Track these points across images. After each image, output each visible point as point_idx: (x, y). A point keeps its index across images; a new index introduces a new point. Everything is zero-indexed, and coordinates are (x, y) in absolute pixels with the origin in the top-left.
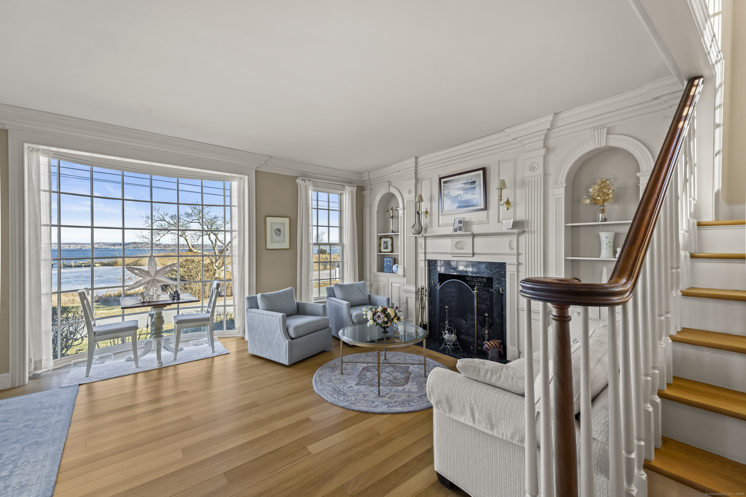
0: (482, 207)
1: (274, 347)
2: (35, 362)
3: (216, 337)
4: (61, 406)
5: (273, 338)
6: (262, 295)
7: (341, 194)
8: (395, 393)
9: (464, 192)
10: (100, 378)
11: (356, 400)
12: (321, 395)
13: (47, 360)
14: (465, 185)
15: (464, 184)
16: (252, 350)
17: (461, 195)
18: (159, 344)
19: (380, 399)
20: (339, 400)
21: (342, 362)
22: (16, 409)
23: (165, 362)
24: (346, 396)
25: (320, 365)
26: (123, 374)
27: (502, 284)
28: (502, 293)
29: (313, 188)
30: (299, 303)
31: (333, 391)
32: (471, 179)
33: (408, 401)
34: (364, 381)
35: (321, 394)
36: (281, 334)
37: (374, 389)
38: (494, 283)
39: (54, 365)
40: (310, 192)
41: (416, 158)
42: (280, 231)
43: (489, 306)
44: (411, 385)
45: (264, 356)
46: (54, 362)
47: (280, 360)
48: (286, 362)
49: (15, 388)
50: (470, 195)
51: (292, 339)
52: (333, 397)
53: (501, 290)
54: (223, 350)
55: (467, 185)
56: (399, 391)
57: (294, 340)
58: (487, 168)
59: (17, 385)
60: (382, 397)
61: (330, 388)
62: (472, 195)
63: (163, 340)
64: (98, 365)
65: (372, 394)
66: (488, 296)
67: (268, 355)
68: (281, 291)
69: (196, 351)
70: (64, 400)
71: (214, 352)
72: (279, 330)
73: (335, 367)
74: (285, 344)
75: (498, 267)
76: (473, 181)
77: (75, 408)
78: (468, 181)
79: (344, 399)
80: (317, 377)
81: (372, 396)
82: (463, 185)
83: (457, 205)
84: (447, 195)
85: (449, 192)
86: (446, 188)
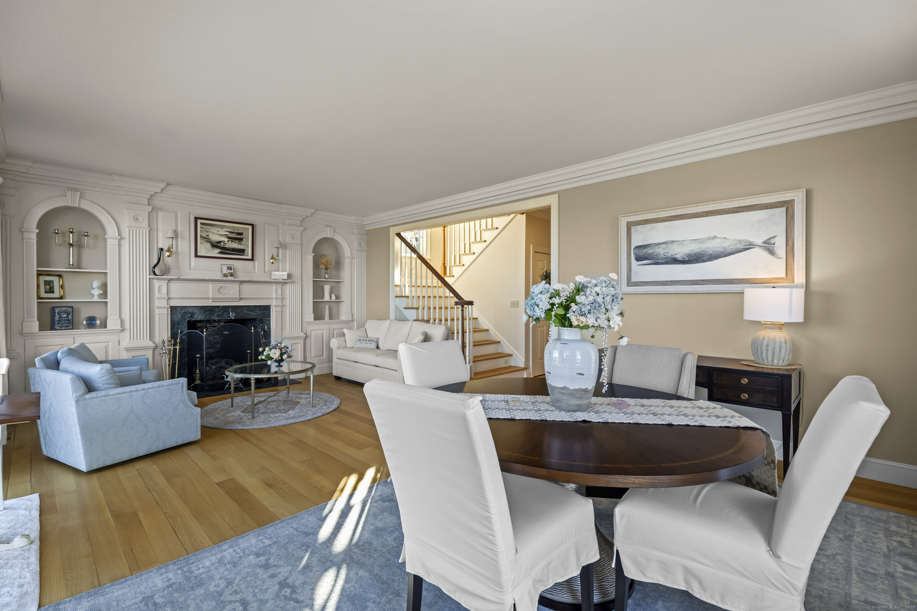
0: (250, 257)
14: (230, 234)
15: (229, 232)
17: (225, 242)
27: (266, 322)
28: (267, 330)
32: (238, 230)
38: (258, 323)
50: (236, 244)
55: (232, 234)
62: (238, 245)
75: (263, 309)
76: (240, 232)
78: (234, 231)
82: (228, 233)
83: (219, 250)
84: (205, 238)
85: (208, 235)
86: (205, 231)
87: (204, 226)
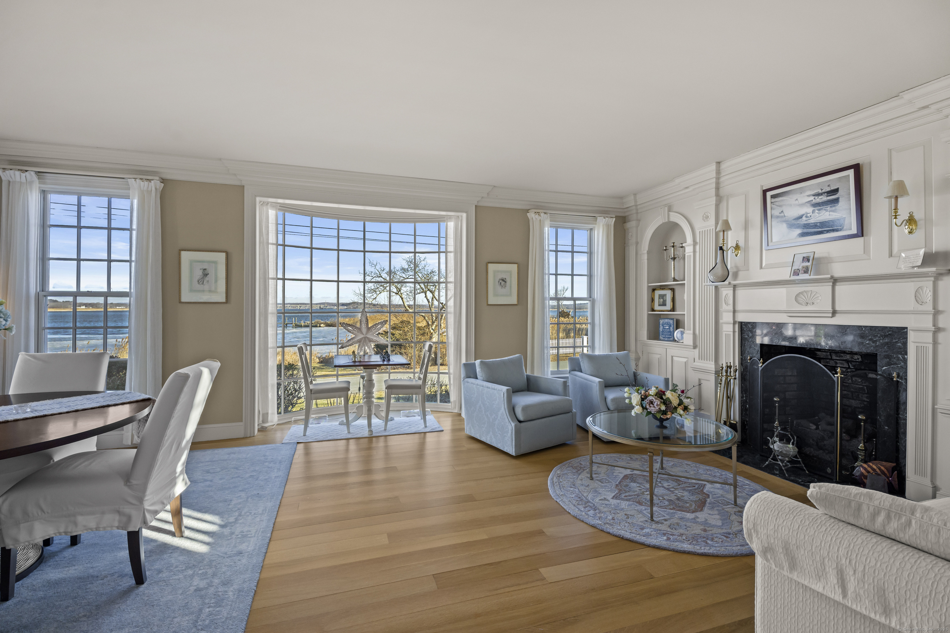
0: (854, 231)
1: (497, 430)
2: (263, 415)
3: (429, 410)
4: (280, 462)
5: (494, 417)
6: (481, 362)
7: (591, 229)
8: (679, 521)
9: (814, 208)
10: (316, 439)
11: (613, 519)
12: (560, 503)
13: (273, 414)
14: (816, 197)
15: (814, 195)
16: (469, 430)
17: (808, 215)
18: (369, 410)
19: (654, 526)
20: (588, 515)
21: (592, 462)
22: (246, 459)
23: (375, 431)
24: (597, 511)
25: (559, 462)
26: (336, 438)
27: (897, 364)
28: (898, 381)
29: (550, 224)
30: (530, 376)
31: (577, 501)
32: (829, 186)
33: (704, 538)
34: (627, 494)
35: (560, 501)
36: (505, 414)
37: (643, 509)
38: (878, 363)
39: (279, 420)
40: (546, 229)
41: (719, 163)
42: (505, 282)
43: (865, 403)
44: (709, 514)
45: (483, 439)
46: (278, 417)
47: (504, 448)
48: (512, 451)
49: (246, 438)
50: (827, 213)
51: (520, 422)
52: (578, 509)
53: (895, 374)
54: (436, 426)
55: (820, 197)
56: (688, 520)
57: (523, 424)
58: (862, 165)
59: (248, 436)
60: (657, 522)
61: (573, 496)
62: (831, 213)
63: (374, 406)
64: (314, 425)
65: (641, 515)
66: (865, 386)
67: (489, 439)
68: (506, 358)
69: (407, 423)
70: (284, 457)
71: (426, 427)
72: (503, 408)
73: (581, 468)
74: (510, 428)
75: (889, 334)
76: (832, 188)
77: (292, 466)
78: (822, 190)
79: (595, 515)
80: (555, 478)
81: (640, 519)
82: (812, 198)
83: (799, 231)
84: (778, 217)
85: (782, 211)
86: (777, 206)
87: (776, 199)
